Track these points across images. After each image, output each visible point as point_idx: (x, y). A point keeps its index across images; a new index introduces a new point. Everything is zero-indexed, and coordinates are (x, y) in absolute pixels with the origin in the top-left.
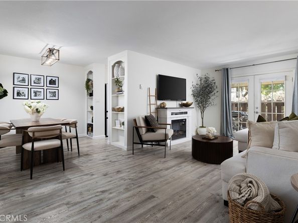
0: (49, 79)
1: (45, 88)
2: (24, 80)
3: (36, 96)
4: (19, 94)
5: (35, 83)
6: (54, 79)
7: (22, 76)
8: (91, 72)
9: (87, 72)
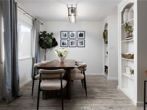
0: (79, 33)
1: (77, 39)
2: (66, 35)
3: (72, 45)
4: (63, 44)
5: (71, 36)
6: (82, 33)
7: (65, 33)
8: (107, 25)
9: (104, 25)
